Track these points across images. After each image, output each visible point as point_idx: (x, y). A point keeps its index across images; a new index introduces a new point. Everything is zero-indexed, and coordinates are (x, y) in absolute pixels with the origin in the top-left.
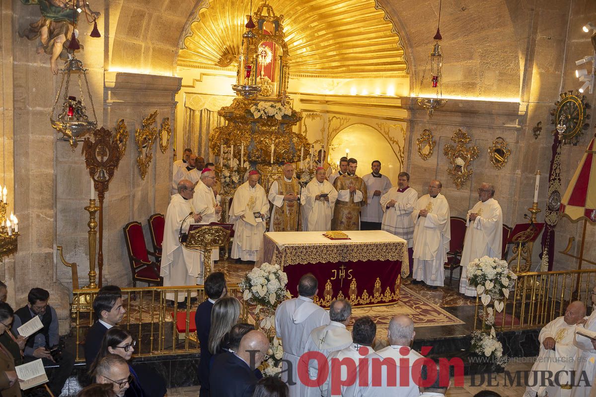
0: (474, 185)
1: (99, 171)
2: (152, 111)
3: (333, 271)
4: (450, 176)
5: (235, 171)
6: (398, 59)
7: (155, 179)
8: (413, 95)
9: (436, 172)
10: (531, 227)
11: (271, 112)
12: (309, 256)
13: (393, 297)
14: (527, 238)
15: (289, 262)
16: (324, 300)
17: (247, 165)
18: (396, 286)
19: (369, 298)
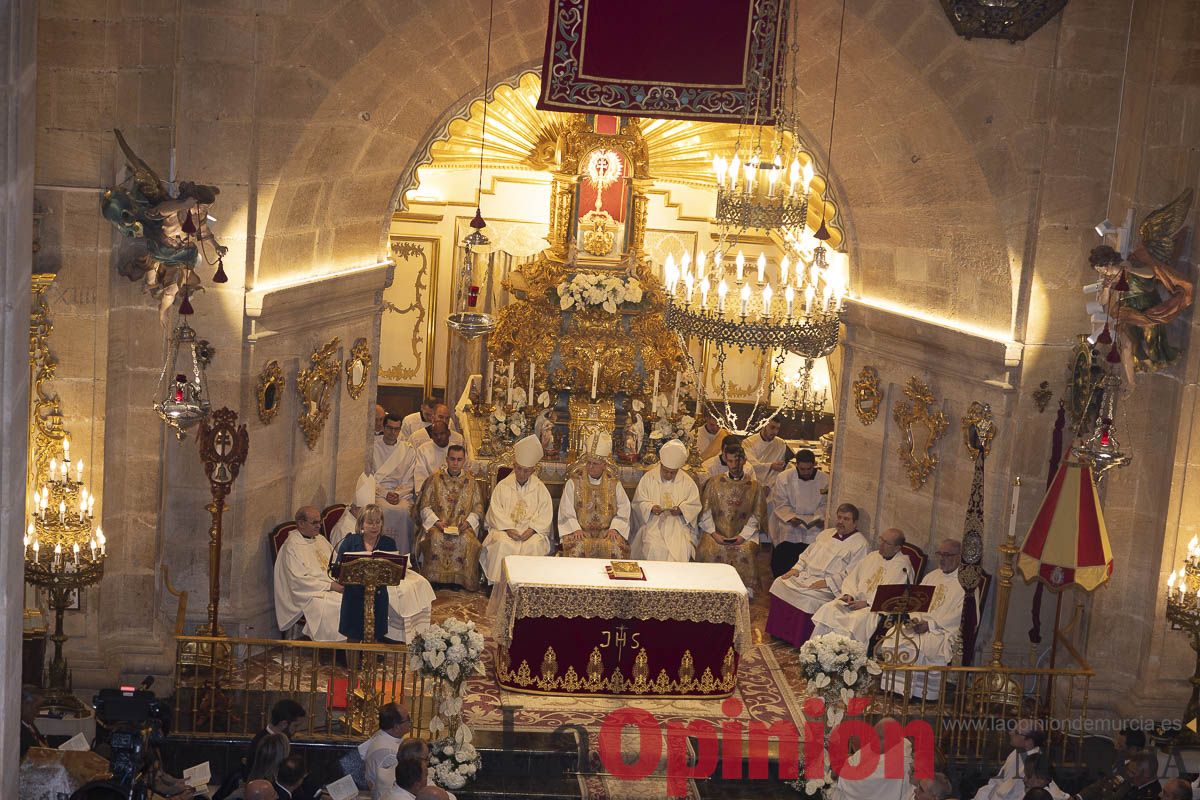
0: (942, 484)
1: (218, 468)
3: (604, 633)
4: (903, 461)
9: (884, 450)
11: (596, 296)
12: (561, 605)
13: (718, 686)
15: (527, 613)
16: (587, 680)
17: (544, 399)
18: (724, 668)
19: (670, 683)
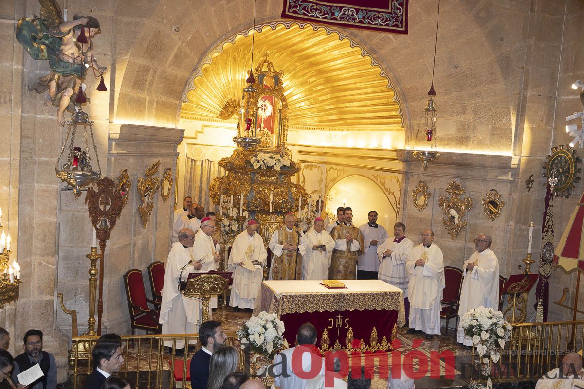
0: (469, 235)
1: (101, 219)
2: (155, 161)
3: (330, 320)
4: (445, 227)
5: (235, 220)
6: (394, 113)
7: (156, 227)
8: (408, 148)
9: (432, 222)
10: (525, 278)
11: (270, 163)
12: (306, 305)
13: (389, 347)
14: (521, 289)
15: (287, 311)
16: (321, 349)
17: (246, 214)
18: (392, 336)
19: (365, 347)
